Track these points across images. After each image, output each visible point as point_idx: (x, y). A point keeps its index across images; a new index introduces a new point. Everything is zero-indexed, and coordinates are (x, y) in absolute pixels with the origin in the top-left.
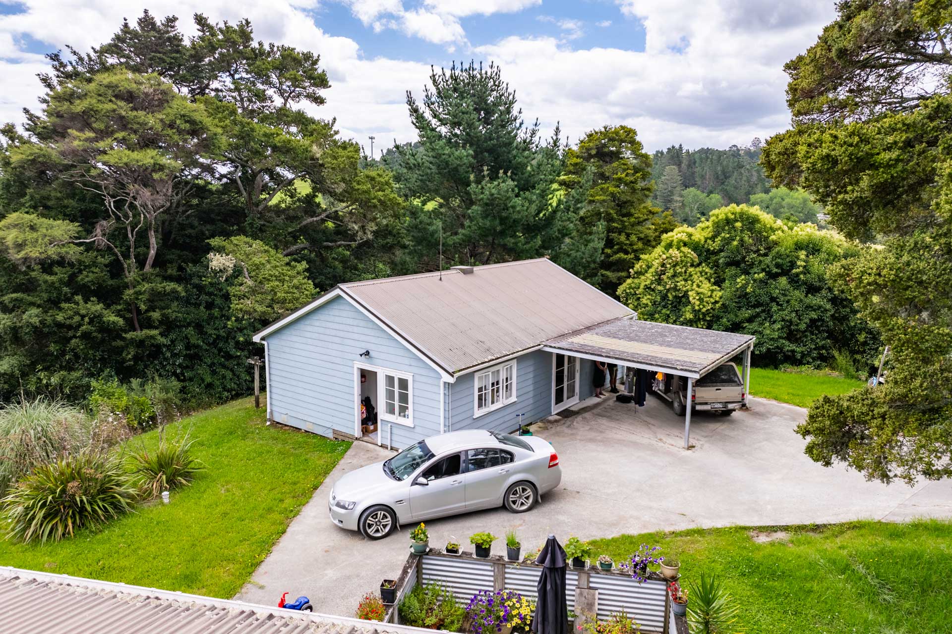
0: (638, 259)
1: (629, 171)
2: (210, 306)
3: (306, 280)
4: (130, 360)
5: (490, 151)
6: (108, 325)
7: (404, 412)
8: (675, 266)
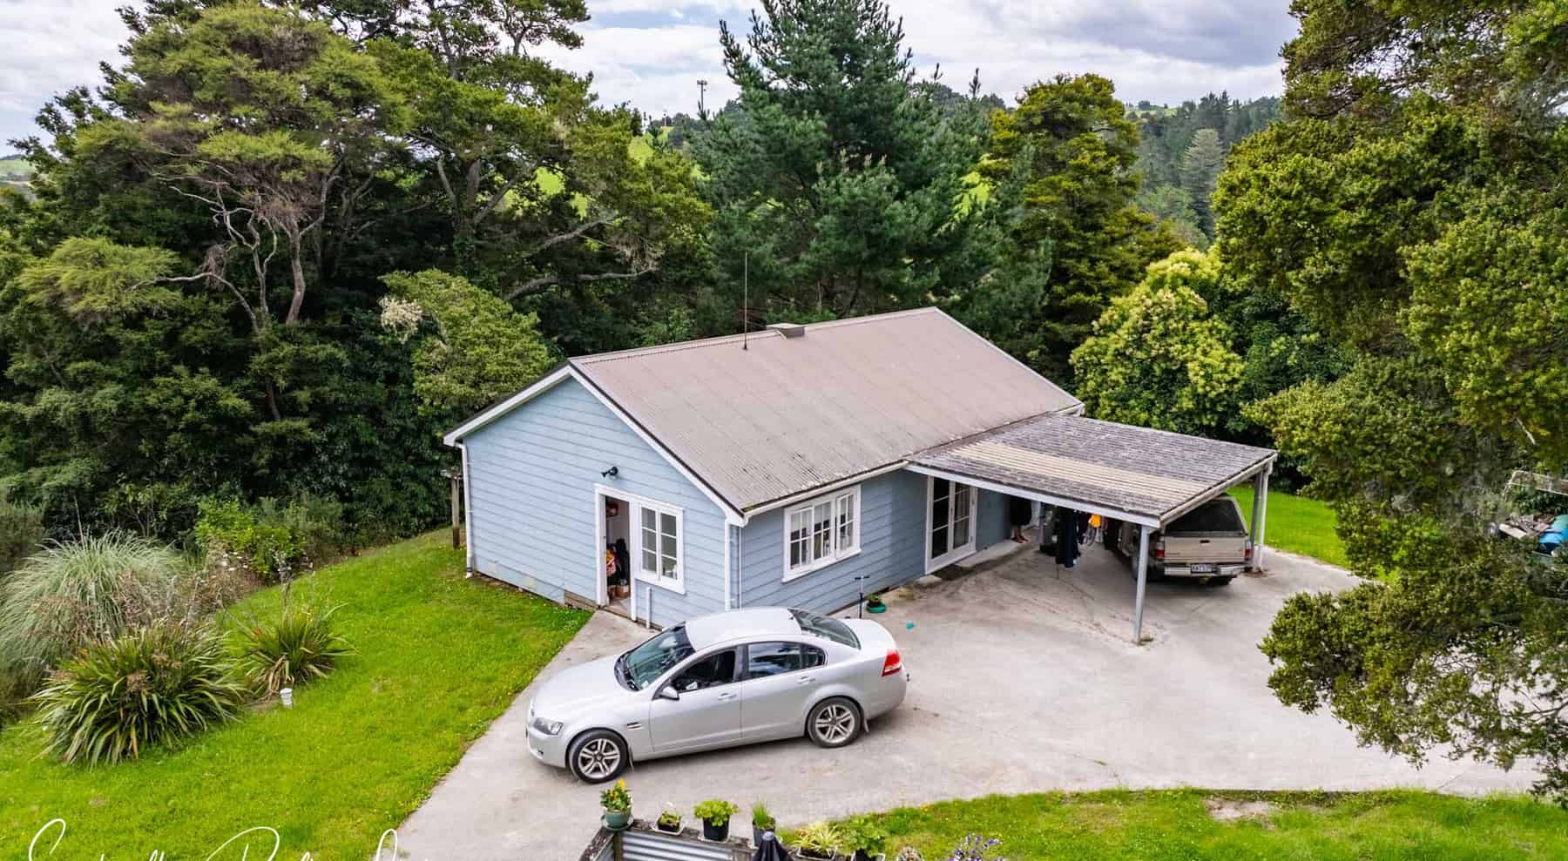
0: (1107, 303)
1: (1098, 153)
2: (391, 379)
3: (535, 344)
4: (262, 467)
5: (860, 119)
6: (226, 412)
7: (672, 568)
8: (1165, 319)
